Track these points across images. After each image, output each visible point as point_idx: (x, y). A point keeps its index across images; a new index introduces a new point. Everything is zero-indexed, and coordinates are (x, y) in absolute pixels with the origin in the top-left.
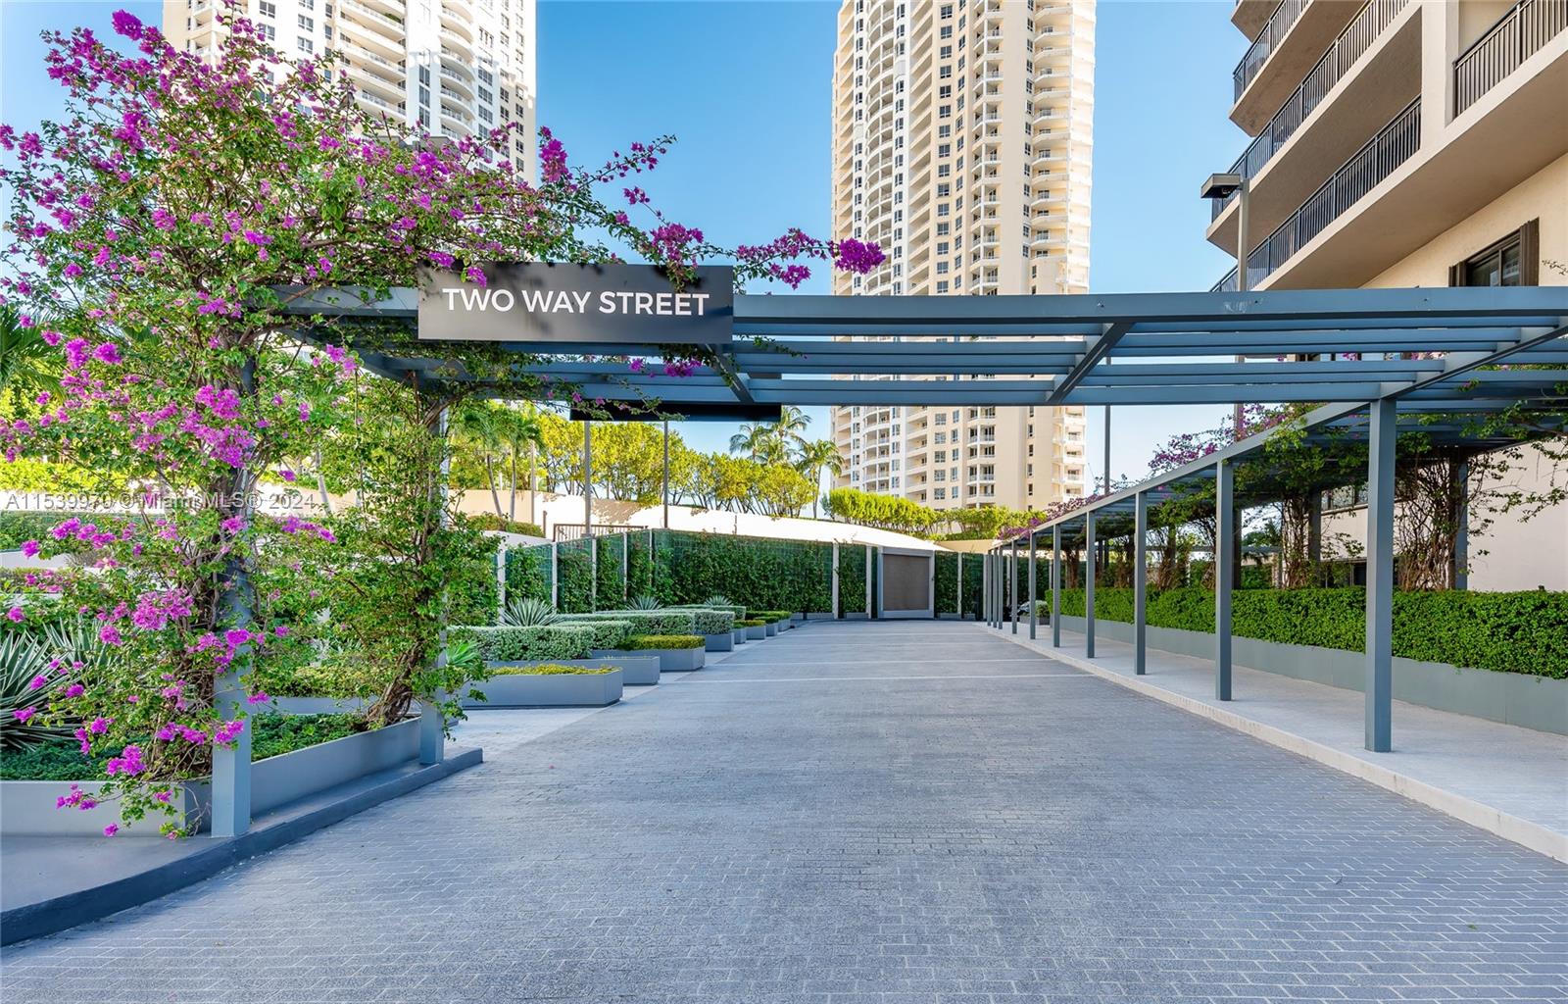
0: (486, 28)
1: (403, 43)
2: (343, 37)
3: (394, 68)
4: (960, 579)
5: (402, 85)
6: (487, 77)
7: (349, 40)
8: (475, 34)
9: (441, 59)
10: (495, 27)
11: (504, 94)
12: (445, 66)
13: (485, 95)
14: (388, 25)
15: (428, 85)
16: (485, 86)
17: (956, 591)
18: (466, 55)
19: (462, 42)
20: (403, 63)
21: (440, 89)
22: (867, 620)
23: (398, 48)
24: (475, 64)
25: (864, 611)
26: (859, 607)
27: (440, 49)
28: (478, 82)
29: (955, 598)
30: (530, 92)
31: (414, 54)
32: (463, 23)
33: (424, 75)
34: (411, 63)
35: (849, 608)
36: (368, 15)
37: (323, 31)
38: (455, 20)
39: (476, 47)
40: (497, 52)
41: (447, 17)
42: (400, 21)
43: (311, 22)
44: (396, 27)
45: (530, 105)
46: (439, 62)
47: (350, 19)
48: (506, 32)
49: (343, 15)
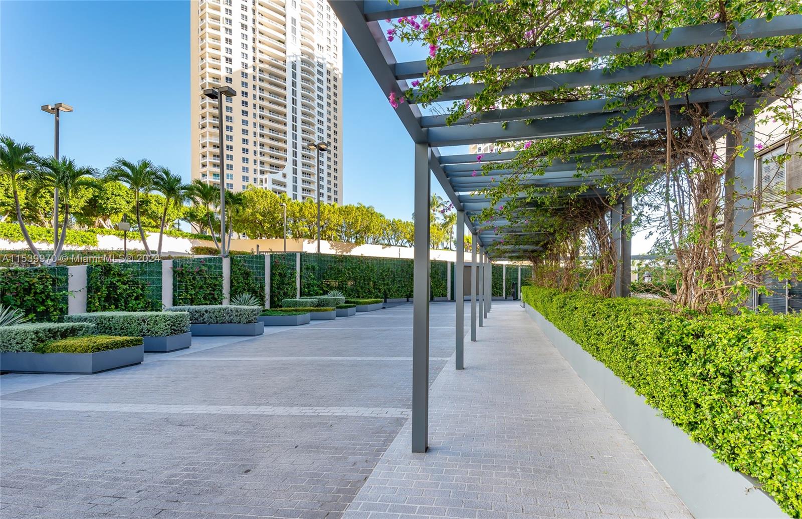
0: (320, 44)
1: (285, 52)
2: (260, 51)
3: (281, 63)
4: (504, 278)
5: (285, 71)
6: (321, 66)
7: (262, 53)
8: (316, 47)
9: (301, 58)
10: (324, 43)
11: (329, 72)
12: (303, 61)
13: (320, 73)
14: (278, 45)
15: (295, 70)
16: (320, 69)
17: (502, 285)
18: (311, 56)
19: (310, 51)
20: (285, 61)
21: (301, 71)
22: (447, 301)
23: (282, 55)
24: (316, 60)
25: (446, 296)
26: (442, 294)
27: (300, 54)
28: (317, 68)
29: (501, 289)
30: (341, 71)
31: (289, 56)
32: (311, 42)
33: (294, 67)
34: (288, 61)
35: (436, 295)
36: (271, 42)
37: (252, 50)
38: (307, 41)
39: (317, 53)
40: (325, 54)
41: (303, 40)
42: (283, 43)
43: (247, 46)
44: (282, 46)
45: (340, 76)
46: (300, 60)
47: (263, 43)
48: (329, 45)
49: (260, 42)
